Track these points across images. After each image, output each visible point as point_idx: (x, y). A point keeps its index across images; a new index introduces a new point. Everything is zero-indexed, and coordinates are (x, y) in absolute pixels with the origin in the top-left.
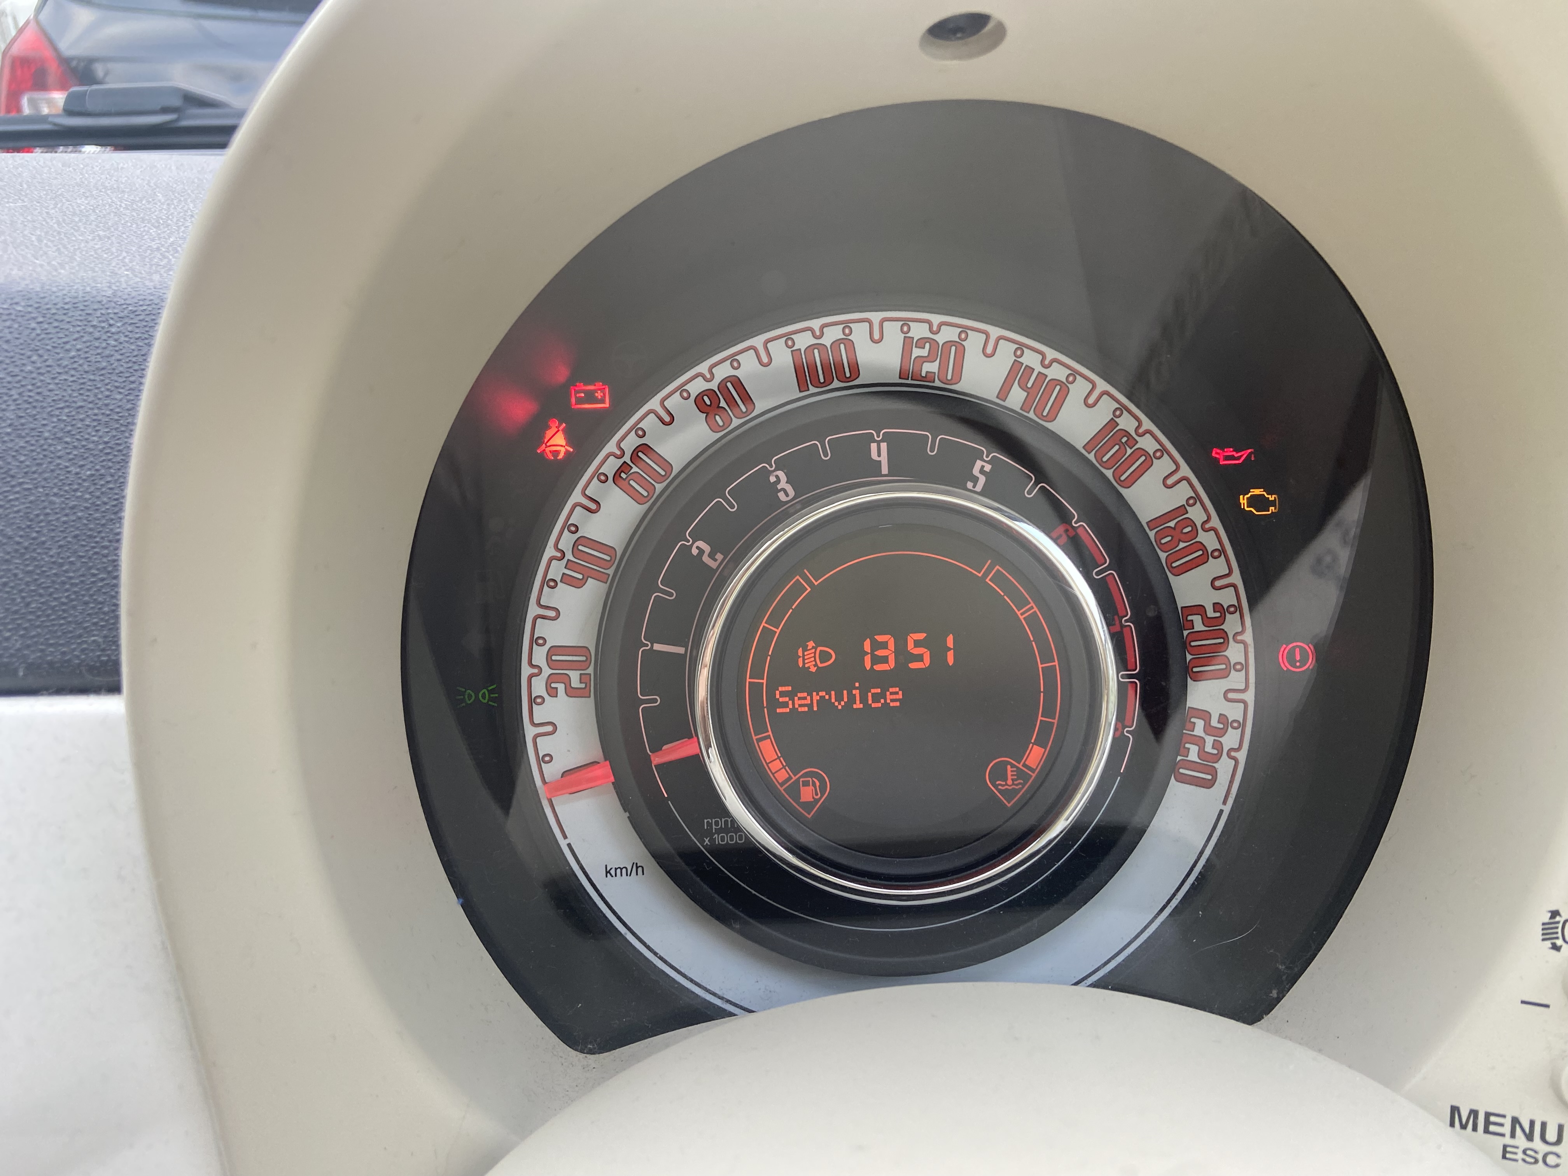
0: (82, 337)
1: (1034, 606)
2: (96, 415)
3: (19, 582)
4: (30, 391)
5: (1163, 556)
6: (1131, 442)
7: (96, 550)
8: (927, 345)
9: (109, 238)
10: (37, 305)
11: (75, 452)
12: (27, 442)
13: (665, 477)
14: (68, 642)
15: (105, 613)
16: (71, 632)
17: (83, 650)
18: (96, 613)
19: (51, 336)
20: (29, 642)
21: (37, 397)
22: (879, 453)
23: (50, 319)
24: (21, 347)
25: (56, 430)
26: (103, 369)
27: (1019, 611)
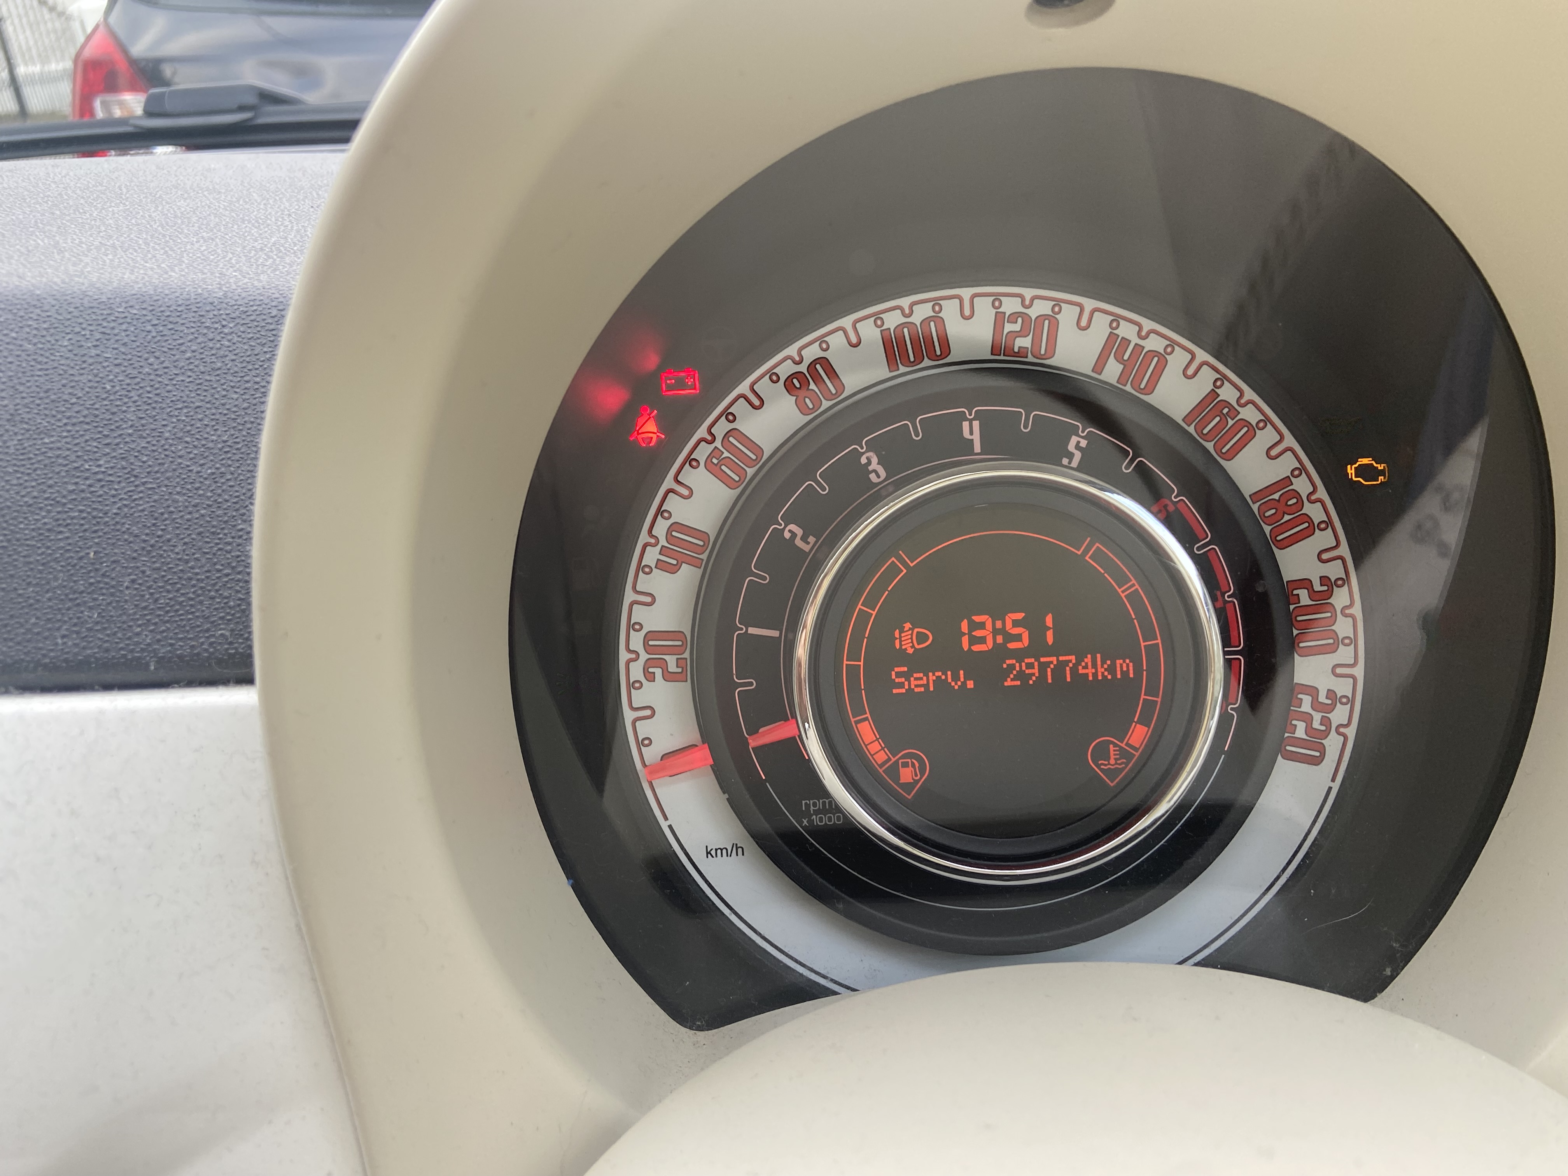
0: (196, 338)
1: (1136, 584)
2: (213, 414)
3: (146, 579)
4: (149, 392)
5: (1267, 529)
6: (1232, 414)
7: (220, 546)
8: (1020, 320)
9: (213, 239)
10: (151, 308)
11: (196, 452)
12: (148, 442)
13: (757, 461)
14: (196, 636)
15: (230, 608)
16: (198, 626)
17: (211, 644)
18: (223, 608)
19: (166, 338)
20: (159, 637)
21: (156, 399)
22: (972, 431)
23: (164, 321)
24: (138, 349)
25: (176, 430)
26: (219, 369)
27: (1120, 588)
